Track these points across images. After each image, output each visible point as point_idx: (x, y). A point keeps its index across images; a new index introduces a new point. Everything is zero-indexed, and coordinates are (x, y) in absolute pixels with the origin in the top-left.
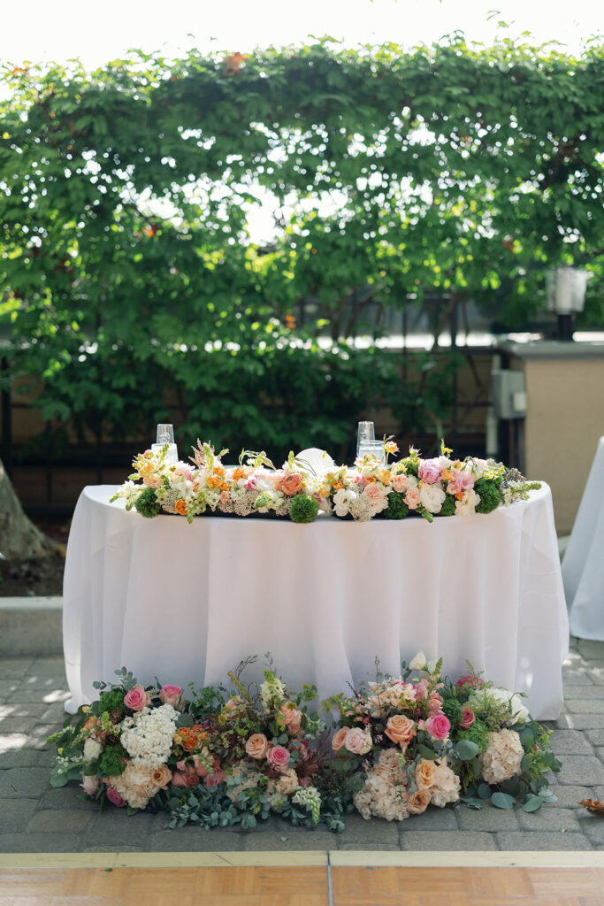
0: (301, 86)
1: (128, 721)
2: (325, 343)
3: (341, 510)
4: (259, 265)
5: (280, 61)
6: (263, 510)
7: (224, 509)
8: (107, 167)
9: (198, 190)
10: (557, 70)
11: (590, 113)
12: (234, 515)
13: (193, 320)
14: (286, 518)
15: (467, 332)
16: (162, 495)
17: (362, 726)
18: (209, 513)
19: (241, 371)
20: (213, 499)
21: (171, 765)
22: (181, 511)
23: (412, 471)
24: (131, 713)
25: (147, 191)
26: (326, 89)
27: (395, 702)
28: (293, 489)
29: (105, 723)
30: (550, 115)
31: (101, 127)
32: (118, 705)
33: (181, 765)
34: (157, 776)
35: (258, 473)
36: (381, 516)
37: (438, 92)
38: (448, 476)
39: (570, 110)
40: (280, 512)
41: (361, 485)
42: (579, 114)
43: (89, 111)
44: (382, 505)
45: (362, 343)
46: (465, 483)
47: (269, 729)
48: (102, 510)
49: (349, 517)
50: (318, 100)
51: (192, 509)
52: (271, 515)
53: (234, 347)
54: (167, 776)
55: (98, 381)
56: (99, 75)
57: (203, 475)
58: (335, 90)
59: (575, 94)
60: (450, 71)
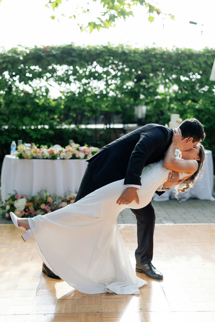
0: (65, 56)
1: (16, 201)
2: (73, 126)
3: (62, 157)
4: (53, 104)
5: (59, 48)
6: (45, 157)
7: (37, 157)
8: (12, 76)
9: (36, 83)
10: (135, 52)
11: (144, 64)
12: (39, 158)
13: (34, 119)
14: (50, 159)
15: (114, 123)
16: (24, 155)
17: (65, 202)
18: (34, 158)
19: (48, 133)
20: (34, 155)
21: (25, 210)
22: (27, 158)
23: (78, 149)
24: (16, 199)
25: (22, 83)
26: (72, 56)
27: (72, 197)
28: (52, 153)
29: (11, 201)
30: (133, 65)
31: (10, 66)
32: (14, 198)
33: (27, 210)
34: (22, 213)
35: (45, 150)
36: (71, 159)
37: (103, 58)
38: (86, 151)
39: (138, 64)
40: (49, 158)
41: (66, 152)
42: (141, 64)
43: (6, 62)
44: (71, 156)
45: (83, 126)
46: (89, 152)
47: (46, 203)
48: (10, 159)
49: (63, 159)
50: (70, 59)
51: (30, 157)
52: (47, 158)
53: (47, 127)
54: (24, 213)
55: (8, 136)
56: (9, 52)
57: (33, 151)
58: (74, 57)
59: (139, 59)
60: (106, 52)
